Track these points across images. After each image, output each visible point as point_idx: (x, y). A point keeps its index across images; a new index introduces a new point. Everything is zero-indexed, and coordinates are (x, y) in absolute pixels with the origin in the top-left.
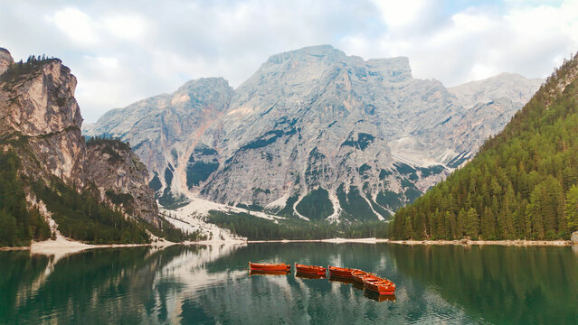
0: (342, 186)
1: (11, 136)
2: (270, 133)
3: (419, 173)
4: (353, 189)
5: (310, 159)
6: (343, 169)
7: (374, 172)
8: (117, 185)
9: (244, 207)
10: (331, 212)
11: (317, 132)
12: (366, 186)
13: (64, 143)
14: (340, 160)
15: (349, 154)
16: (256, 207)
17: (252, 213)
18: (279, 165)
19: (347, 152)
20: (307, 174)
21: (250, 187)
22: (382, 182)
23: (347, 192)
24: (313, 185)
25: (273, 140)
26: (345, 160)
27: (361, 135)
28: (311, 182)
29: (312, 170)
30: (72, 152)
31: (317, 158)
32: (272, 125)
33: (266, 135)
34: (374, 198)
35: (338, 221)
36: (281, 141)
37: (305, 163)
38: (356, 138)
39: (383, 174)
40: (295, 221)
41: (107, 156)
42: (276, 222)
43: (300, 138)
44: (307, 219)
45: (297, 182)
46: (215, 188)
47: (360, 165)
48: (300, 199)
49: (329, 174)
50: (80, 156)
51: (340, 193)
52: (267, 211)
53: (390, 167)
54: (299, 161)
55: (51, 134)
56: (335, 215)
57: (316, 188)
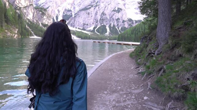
0: (111, 24)
1: (17, 7)
2: (89, 5)
3: (134, 22)
4: (114, 25)
5: (101, 15)
6: (111, 19)
7: (121, 20)
8: (44, 21)
9: (80, 29)
10: (106, 32)
11: (105, 6)
12: (118, 25)
13: (30, 9)
14: (111, 16)
15: (114, 14)
16: (84, 29)
17: (83, 31)
18: (92, 16)
19: (113, 14)
20: (100, 20)
21: (82, 23)
22: (123, 24)
23: (112, 26)
24: (102, 23)
25: (90, 8)
26: (112, 16)
27: (118, 8)
28: (101, 22)
29: (102, 19)
30: (32, 12)
31: (104, 15)
32: (90, 3)
33: (88, 6)
34: (120, 28)
35: (108, 35)
36: (92, 8)
37: (100, 16)
38: (117, 9)
39: (124, 21)
40: (95, 34)
41: (41, 13)
42: (90, 34)
43: (99, 8)
44: (99, 34)
45: (97, 22)
46: (71, 23)
47: (117, 18)
48: (98, 27)
49: (107, 20)
50: (34, 13)
51: (110, 27)
52: (87, 31)
53: (126, 19)
54: (98, 16)
55: (26, 7)
56: (107, 33)
57: (103, 24)
